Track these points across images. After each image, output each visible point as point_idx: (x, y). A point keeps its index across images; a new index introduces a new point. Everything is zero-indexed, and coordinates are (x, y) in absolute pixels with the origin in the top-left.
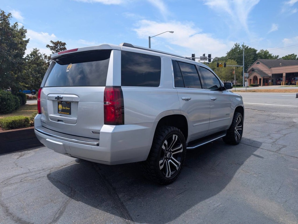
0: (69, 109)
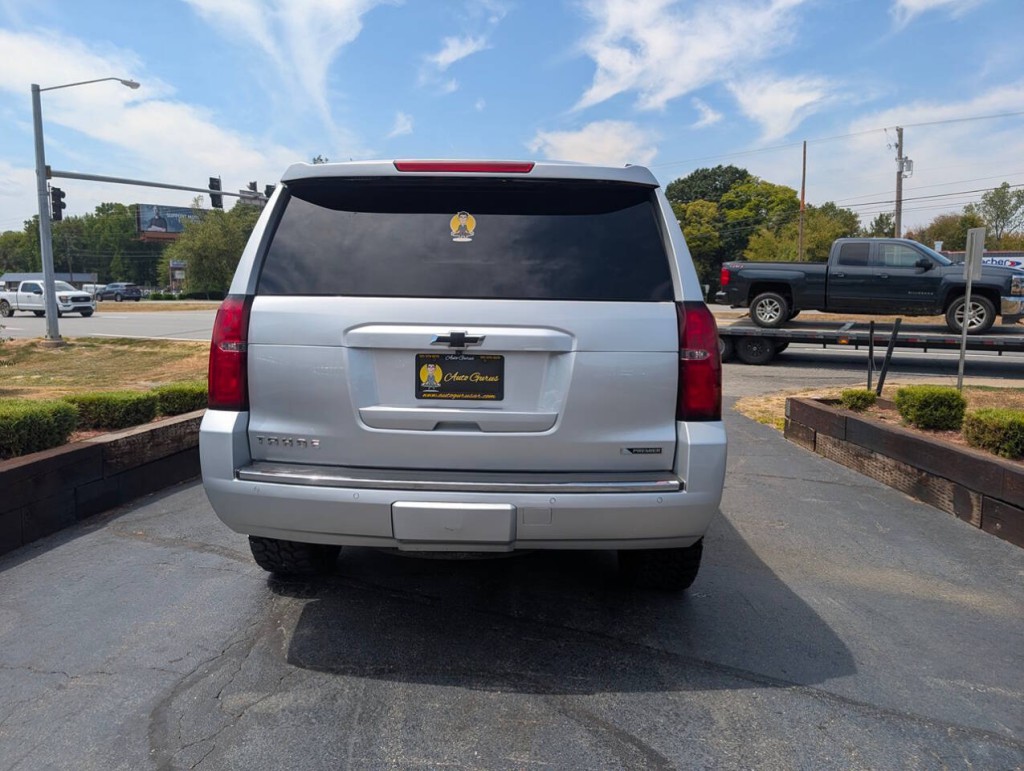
0: (496, 379)
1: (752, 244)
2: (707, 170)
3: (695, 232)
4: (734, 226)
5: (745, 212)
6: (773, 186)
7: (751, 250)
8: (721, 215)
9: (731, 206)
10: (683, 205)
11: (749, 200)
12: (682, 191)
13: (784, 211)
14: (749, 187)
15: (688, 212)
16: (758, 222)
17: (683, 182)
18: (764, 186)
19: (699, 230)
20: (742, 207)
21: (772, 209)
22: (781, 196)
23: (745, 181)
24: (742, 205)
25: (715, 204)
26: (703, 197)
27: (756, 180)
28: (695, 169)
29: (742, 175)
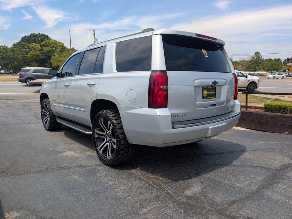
0: (214, 93)
1: (52, 58)
2: (35, 34)
3: (34, 53)
4: (46, 52)
5: (49, 48)
6: (56, 41)
7: (53, 60)
8: (42, 48)
9: (44, 46)
10: (28, 44)
11: (50, 45)
12: (27, 39)
13: (61, 49)
14: (50, 41)
15: (31, 47)
16: (54, 52)
17: (27, 37)
18: (54, 41)
19: (35, 53)
20: (48, 47)
21: (57, 48)
22: (59, 44)
23: (48, 39)
24: (48, 46)
25: (39, 45)
26: (35, 42)
27: (51, 39)
28: (31, 33)
29: (47, 37)
